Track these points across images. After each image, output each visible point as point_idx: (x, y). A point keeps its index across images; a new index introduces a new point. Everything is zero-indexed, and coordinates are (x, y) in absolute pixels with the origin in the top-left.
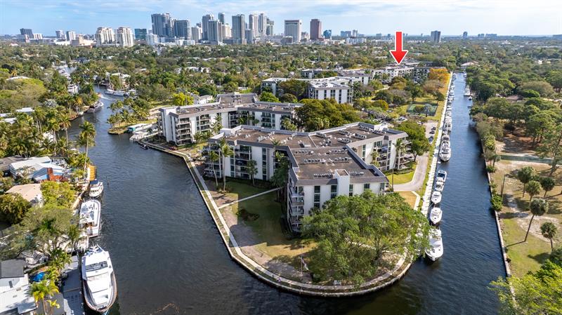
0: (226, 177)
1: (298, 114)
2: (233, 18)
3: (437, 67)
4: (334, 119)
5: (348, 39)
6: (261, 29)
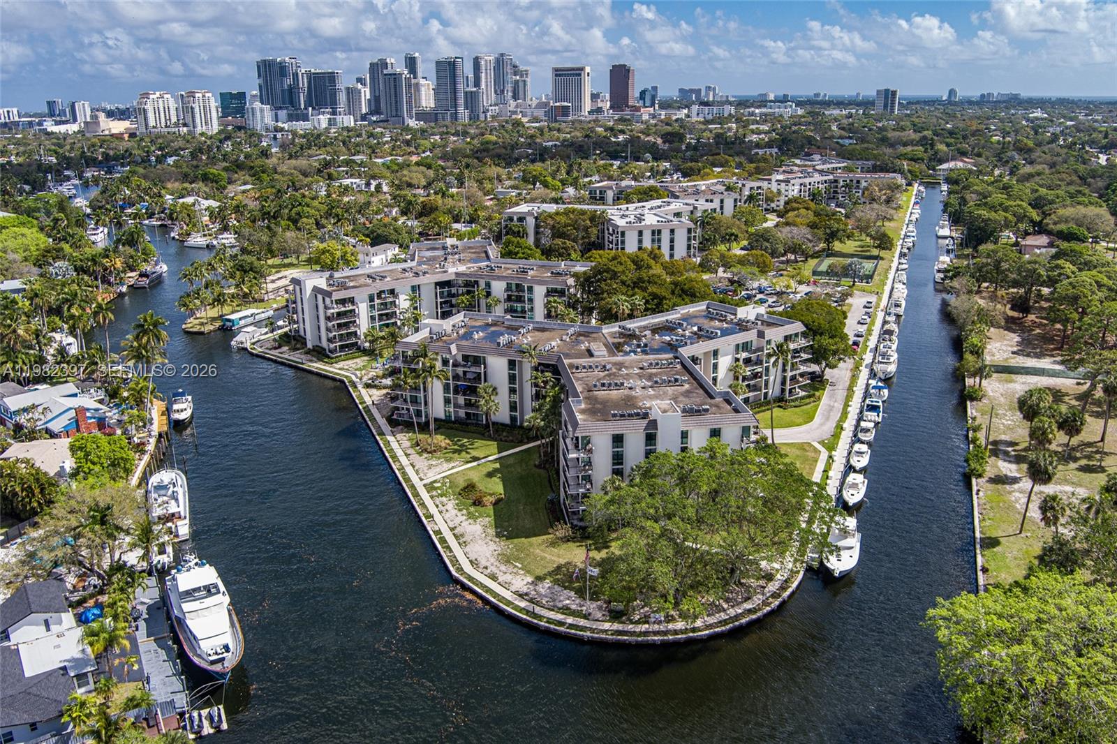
0: (436, 420)
1: (582, 285)
2: (438, 63)
3: (882, 175)
4: (655, 296)
5: (695, 108)
6: (499, 87)
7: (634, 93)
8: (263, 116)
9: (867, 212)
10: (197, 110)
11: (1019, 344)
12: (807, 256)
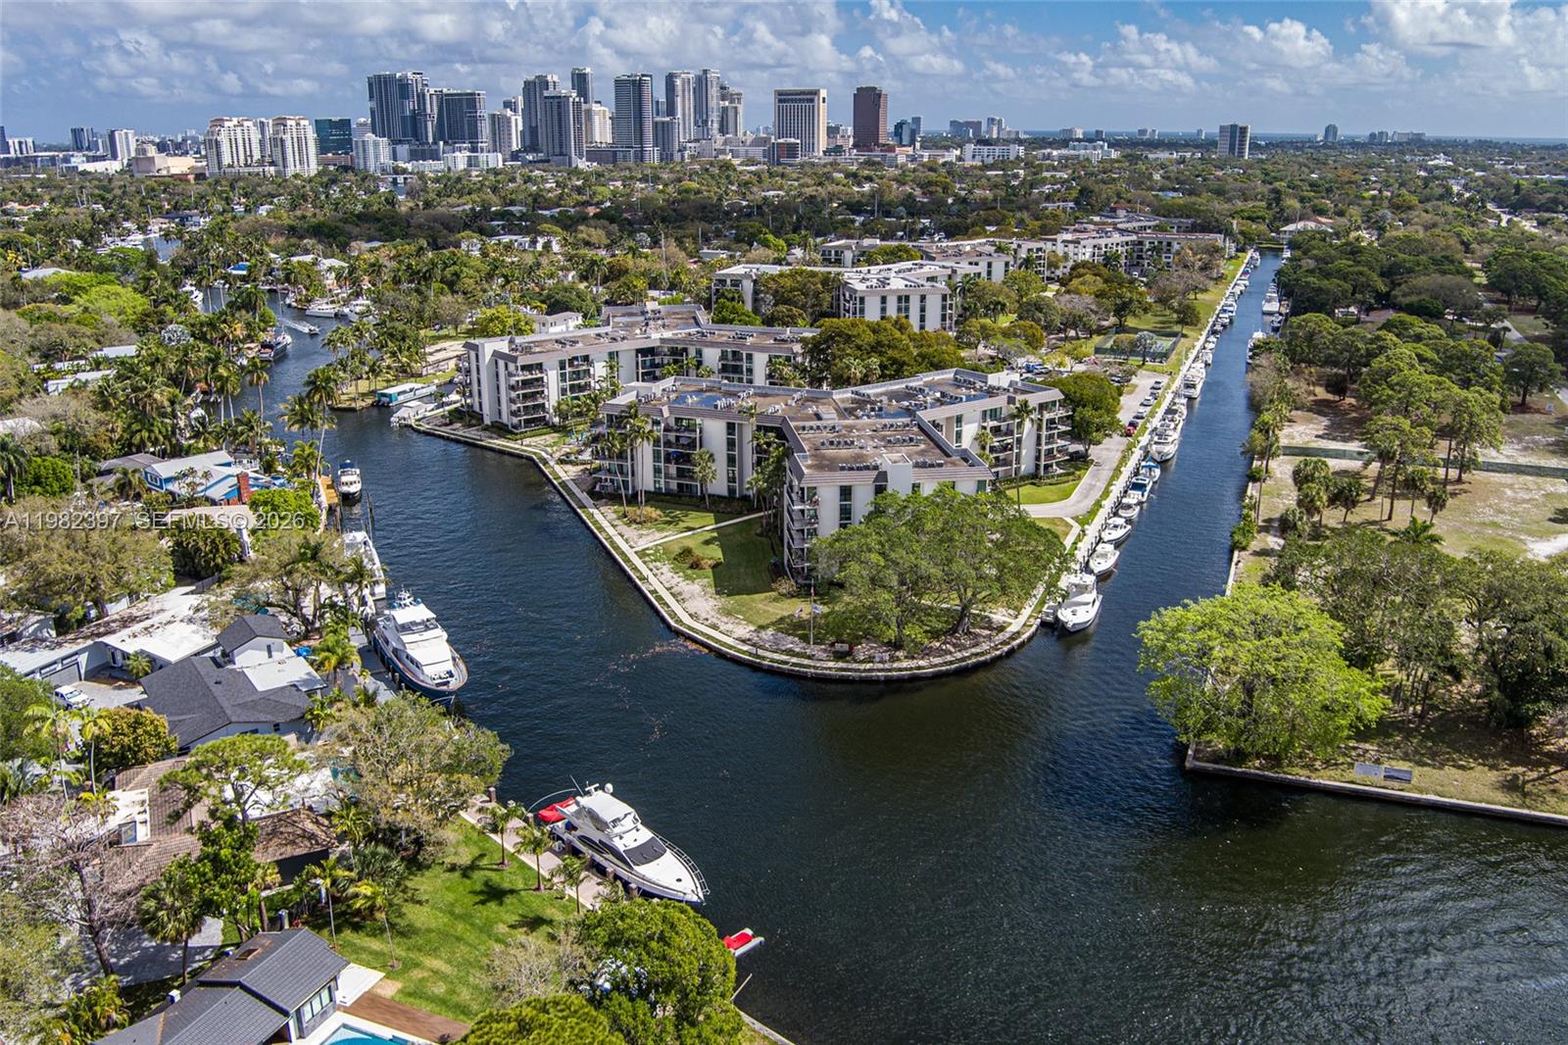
0: (645, 492)
1: (811, 352)
2: (618, 83)
3: (1200, 236)
4: (894, 361)
5: (970, 148)
6: (701, 116)
7: (887, 126)
8: (378, 152)
9: (1175, 280)
10: (288, 143)
11: (1327, 428)
12: (1091, 333)
